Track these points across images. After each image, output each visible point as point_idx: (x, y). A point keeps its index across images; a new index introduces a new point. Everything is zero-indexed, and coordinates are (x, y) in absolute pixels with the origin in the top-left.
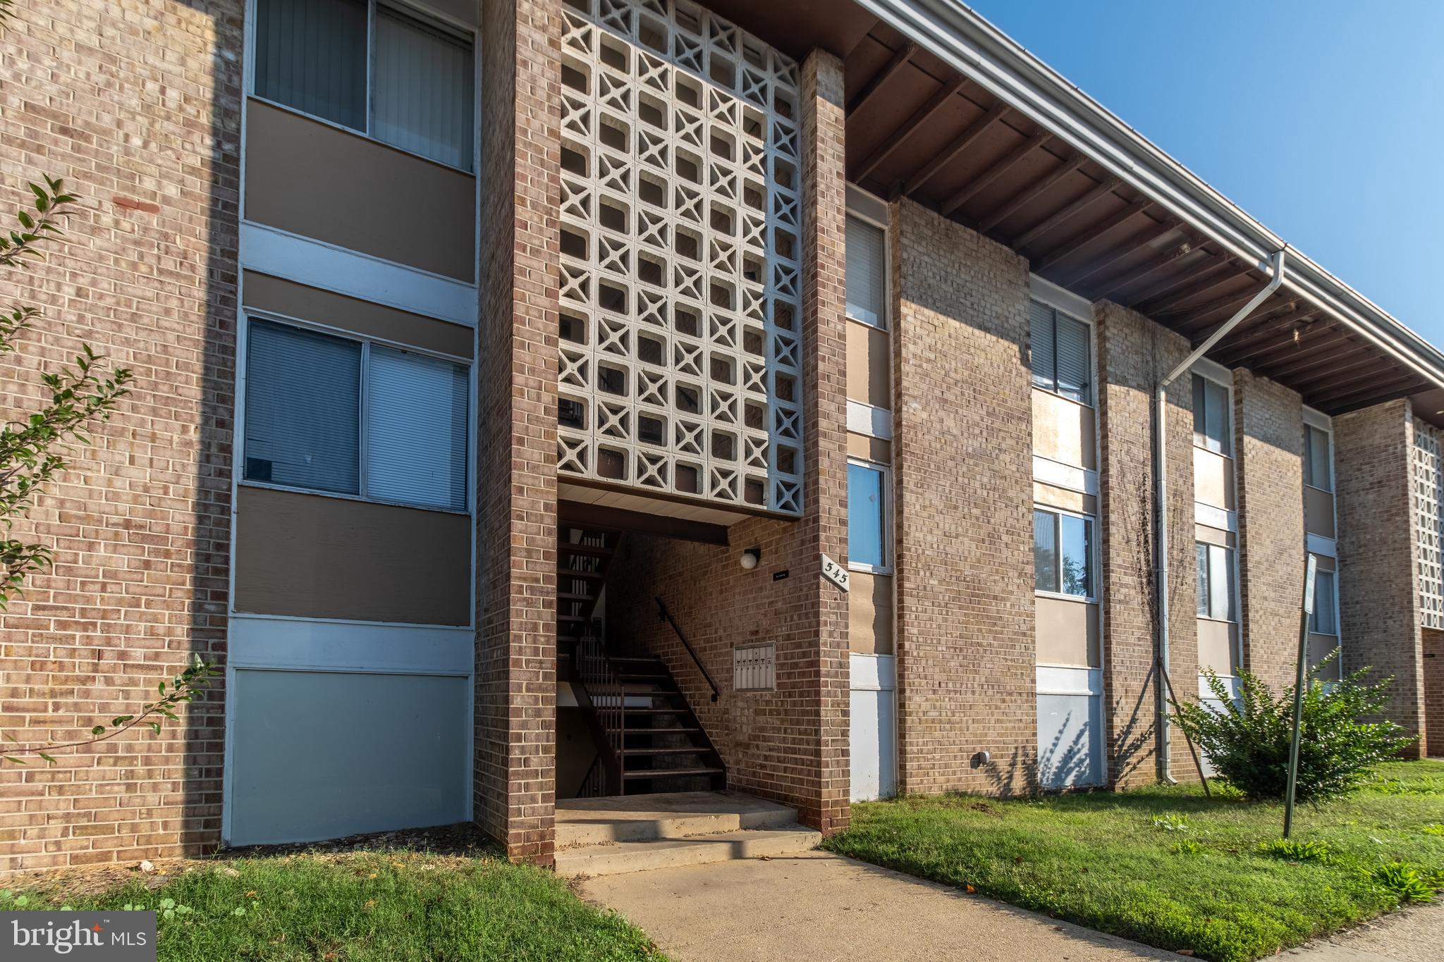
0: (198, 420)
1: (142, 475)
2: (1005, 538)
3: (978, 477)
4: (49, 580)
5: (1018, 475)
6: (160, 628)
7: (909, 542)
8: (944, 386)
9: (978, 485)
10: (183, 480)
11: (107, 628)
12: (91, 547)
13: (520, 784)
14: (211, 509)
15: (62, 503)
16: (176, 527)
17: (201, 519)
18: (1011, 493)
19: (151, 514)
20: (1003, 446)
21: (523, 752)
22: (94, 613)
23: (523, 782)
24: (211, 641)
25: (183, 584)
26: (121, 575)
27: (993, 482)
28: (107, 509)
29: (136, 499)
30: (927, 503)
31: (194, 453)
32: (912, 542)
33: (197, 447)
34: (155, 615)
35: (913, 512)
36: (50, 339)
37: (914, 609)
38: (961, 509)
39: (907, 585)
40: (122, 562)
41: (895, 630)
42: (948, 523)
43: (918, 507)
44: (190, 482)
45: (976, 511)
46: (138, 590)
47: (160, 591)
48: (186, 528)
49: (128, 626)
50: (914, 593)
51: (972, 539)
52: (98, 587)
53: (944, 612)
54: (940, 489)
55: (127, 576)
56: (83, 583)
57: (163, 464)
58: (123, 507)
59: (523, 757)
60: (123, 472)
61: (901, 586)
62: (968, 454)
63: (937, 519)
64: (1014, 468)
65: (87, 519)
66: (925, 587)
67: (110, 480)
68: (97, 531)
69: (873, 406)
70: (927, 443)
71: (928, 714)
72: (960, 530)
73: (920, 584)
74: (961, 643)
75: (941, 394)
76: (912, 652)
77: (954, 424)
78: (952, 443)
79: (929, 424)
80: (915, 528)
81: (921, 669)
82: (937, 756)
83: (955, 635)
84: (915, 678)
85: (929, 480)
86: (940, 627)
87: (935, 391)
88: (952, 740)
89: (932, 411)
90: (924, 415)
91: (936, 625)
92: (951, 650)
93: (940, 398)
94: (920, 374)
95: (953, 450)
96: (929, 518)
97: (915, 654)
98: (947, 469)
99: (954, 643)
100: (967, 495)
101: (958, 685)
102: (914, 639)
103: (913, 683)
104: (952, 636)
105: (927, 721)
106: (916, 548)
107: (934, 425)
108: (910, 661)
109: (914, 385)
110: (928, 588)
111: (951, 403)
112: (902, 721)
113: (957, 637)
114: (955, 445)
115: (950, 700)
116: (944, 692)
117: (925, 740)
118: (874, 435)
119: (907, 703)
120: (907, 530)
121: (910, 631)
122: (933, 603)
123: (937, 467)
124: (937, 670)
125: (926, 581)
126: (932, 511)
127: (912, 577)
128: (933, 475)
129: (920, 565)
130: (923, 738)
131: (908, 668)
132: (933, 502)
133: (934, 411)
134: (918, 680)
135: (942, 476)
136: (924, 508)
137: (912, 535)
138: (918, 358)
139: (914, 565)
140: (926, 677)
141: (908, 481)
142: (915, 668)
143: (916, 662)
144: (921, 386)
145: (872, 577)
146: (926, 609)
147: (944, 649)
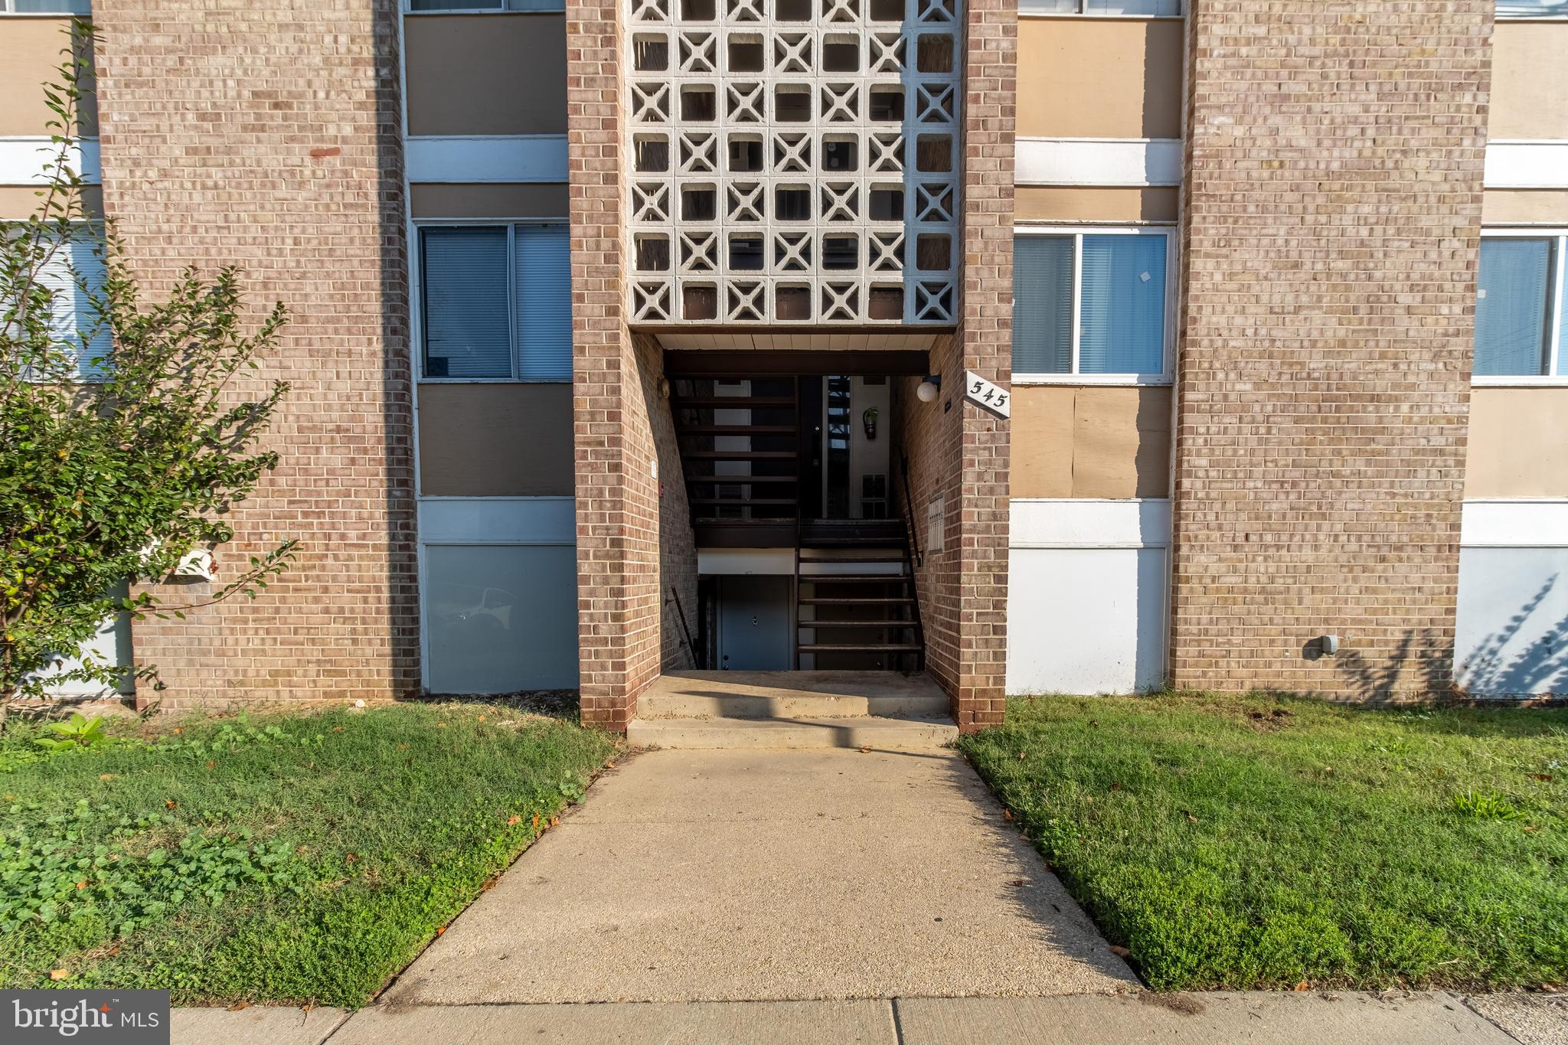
0: (379, 331)
1: (345, 386)
2: (1405, 299)
3: (1350, 208)
4: (295, 480)
5: (1446, 187)
6: (365, 513)
7: (1199, 331)
8: (1284, 73)
9: (1348, 220)
10: (372, 386)
11: (332, 515)
12: (317, 451)
13: (590, 651)
14: (393, 408)
15: (298, 417)
16: (370, 428)
17: (387, 417)
18: (1425, 222)
19: (352, 419)
20: (1414, 144)
21: (592, 620)
22: (323, 504)
23: (593, 649)
24: (399, 522)
25: (377, 475)
26: (338, 472)
27: (1383, 209)
28: (325, 419)
29: (342, 408)
30: (1238, 267)
31: (379, 362)
32: (1204, 332)
33: (380, 355)
34: (360, 502)
35: (1209, 286)
36: (282, 286)
37: (1202, 430)
38: (1308, 266)
39: (1189, 396)
40: (338, 460)
41: (1173, 463)
42: (1280, 293)
43: (1218, 277)
44: (378, 388)
45: (1340, 265)
46: (349, 483)
47: (362, 482)
48: (376, 427)
49: (345, 513)
50: (1205, 406)
51: (1330, 311)
52: (323, 483)
53: (1262, 430)
54: (1265, 241)
55: (341, 472)
56: (315, 480)
57: (358, 375)
58: (335, 415)
59: (592, 624)
60: (332, 387)
61: (1181, 399)
62: (1328, 174)
63: (1255, 290)
64: (1437, 176)
65: (313, 429)
66: (1226, 397)
67: (325, 394)
68: (320, 438)
69: (1148, 140)
70: (1244, 175)
71: (1222, 580)
72: (1304, 299)
73: (1216, 392)
74: (1295, 474)
75: (1276, 88)
76: (1196, 493)
77: (1301, 132)
78: (1296, 162)
79: (1248, 143)
80: (1210, 309)
81: (1211, 517)
82: (1236, 639)
83: (1283, 462)
84: (1200, 529)
85: (1244, 232)
86: (1252, 452)
87: (1264, 87)
88: (1266, 618)
89: (1255, 120)
90: (1239, 131)
91: (1246, 451)
92: (1274, 486)
93: (1275, 96)
94: (1234, 67)
95: (1297, 173)
96: (1239, 291)
97: (1200, 495)
98: (1283, 207)
99: (1280, 474)
100: (1323, 242)
101: (1285, 538)
102: (1201, 474)
103: (1196, 537)
104: (1276, 466)
105: (1218, 590)
106: (1211, 340)
107: (1258, 143)
108: (1191, 506)
109: (1222, 88)
110: (1232, 397)
111: (1298, 98)
112: (1176, 590)
113: (1287, 466)
114: (1302, 164)
115: (1266, 559)
116: (1255, 548)
117: (1214, 617)
118: (1147, 184)
119: (1182, 565)
120: (1194, 315)
121: (1192, 463)
122: (1241, 418)
123: (1260, 209)
124: (1243, 516)
125: (1229, 386)
126: (1247, 278)
127: (1201, 385)
128: (1252, 221)
129: (1217, 365)
130: (1210, 613)
131: (1187, 515)
132: (1249, 264)
133: (1260, 120)
134: (1206, 532)
135: (1270, 221)
136: (1231, 276)
137: (1204, 320)
138: (1231, 43)
139: (1206, 365)
140: (1220, 528)
141: (1201, 241)
142: (1199, 514)
143: (1202, 506)
144: (1235, 87)
145: (1137, 391)
146: (1226, 429)
147: (1260, 485)
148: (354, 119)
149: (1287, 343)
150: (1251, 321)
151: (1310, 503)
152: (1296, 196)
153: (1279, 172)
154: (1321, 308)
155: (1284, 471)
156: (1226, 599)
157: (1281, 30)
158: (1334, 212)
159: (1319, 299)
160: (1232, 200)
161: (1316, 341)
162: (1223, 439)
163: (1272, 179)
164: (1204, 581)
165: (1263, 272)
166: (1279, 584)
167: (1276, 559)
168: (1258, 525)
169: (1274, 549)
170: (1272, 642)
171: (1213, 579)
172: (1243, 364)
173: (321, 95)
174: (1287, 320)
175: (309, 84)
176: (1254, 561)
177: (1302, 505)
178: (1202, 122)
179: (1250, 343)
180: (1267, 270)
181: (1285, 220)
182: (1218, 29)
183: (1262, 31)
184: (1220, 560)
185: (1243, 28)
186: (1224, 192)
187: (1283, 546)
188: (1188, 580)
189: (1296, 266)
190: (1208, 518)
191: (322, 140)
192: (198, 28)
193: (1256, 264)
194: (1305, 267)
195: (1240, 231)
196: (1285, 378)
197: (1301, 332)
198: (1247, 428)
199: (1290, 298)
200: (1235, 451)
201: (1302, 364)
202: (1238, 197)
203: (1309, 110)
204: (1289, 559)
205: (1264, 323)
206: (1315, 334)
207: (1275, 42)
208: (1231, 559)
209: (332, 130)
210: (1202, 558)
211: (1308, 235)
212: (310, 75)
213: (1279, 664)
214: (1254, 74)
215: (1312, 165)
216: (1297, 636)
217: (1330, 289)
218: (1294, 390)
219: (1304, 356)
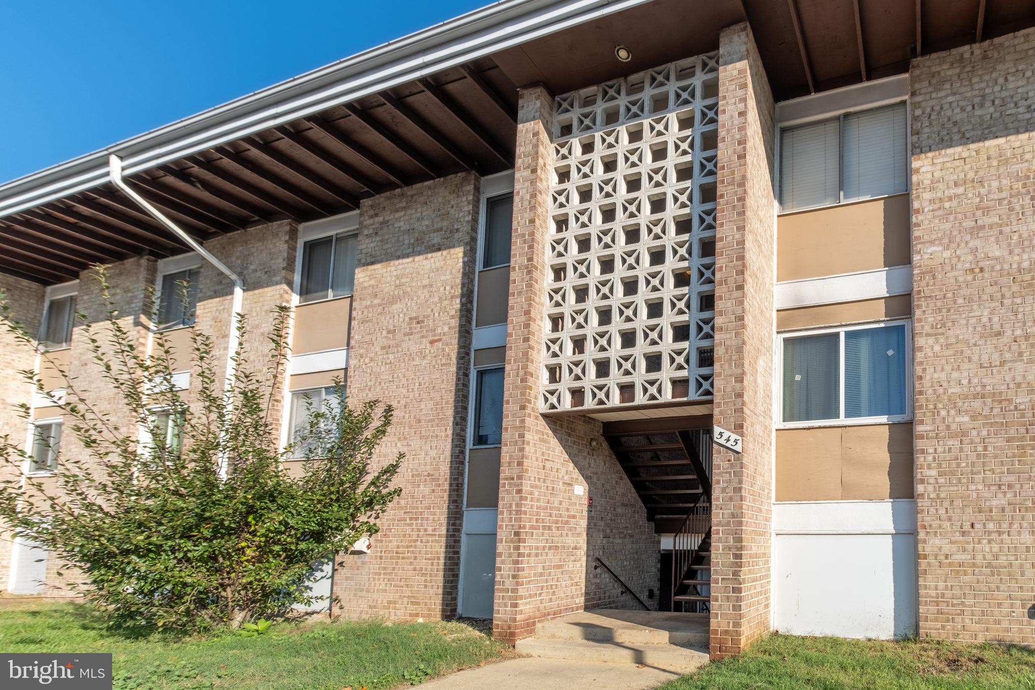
7: (924, 385)
14: (453, 463)
16: (442, 473)
24: (451, 522)
30: (953, 340)
32: (928, 384)
33: (450, 436)
34: (435, 512)
35: (930, 354)
40: (427, 490)
41: (915, 474)
44: (448, 453)
46: (431, 502)
48: (445, 473)
53: (980, 448)
54: (973, 321)
57: (439, 447)
66: (948, 427)
69: (887, 269)
70: (952, 280)
71: (954, 557)
72: (1008, 356)
73: (940, 425)
74: (1011, 478)
75: (974, 223)
76: (929, 495)
77: (996, 247)
78: (993, 267)
79: (954, 261)
80: (932, 370)
81: (942, 511)
82: (968, 602)
83: (999, 471)
84: (933, 520)
85: (955, 317)
86: (973, 464)
87: (964, 224)
88: (993, 586)
89: (959, 245)
90: (947, 254)
91: (967, 463)
92: (993, 488)
93: (973, 228)
94: (941, 216)
95: (994, 274)
96: (954, 355)
97: (932, 496)
98: (985, 297)
99: (997, 479)
100: (1020, 316)
101: (1005, 526)
102: (932, 481)
103: (930, 526)
104: (994, 473)
105: (950, 564)
106: (934, 390)
107: (962, 259)
108: (925, 504)
109: (932, 230)
110: (953, 427)
111: (991, 227)
112: (917, 564)
113: (1003, 473)
114: (998, 267)
115: (989, 542)
116: (980, 534)
117: (949, 584)
118: (888, 295)
119: (920, 546)
120: (920, 374)
121: (924, 474)
122: (961, 441)
123: (967, 300)
124: (969, 510)
125: (950, 420)
126: (960, 347)
127: (928, 420)
128: (961, 309)
129: (940, 406)
130: (946, 581)
131: (922, 510)
132: (961, 337)
133: (963, 245)
134: (938, 522)
135: (975, 307)
136: (948, 346)
137: (928, 377)
138: (937, 202)
139: (932, 407)
140: (950, 519)
141: (923, 327)
142: (932, 510)
143: (934, 504)
144: (942, 228)
145: (887, 427)
146: (950, 449)
147: (980, 487)
148: (449, 324)
149: (995, 387)
150: (966, 374)
151: (1025, 500)
152: (996, 288)
153: (980, 275)
154: (1021, 360)
155: (1000, 478)
156: (958, 571)
157: (974, 188)
158: (1028, 295)
159: (1021, 354)
160: (945, 297)
161: (1020, 383)
162: (948, 456)
163: (974, 280)
164: (938, 558)
165: (972, 341)
166: (1003, 560)
167: (998, 541)
168: (982, 517)
169: (996, 535)
170: (1000, 605)
171: (947, 557)
172: (960, 404)
173: (437, 315)
174: (994, 371)
175: (432, 310)
176: (979, 543)
177: (1018, 501)
178: (919, 252)
179: (965, 389)
180: (976, 339)
181: (987, 305)
182: (927, 196)
183: (960, 190)
184: (951, 542)
185: (946, 191)
186: (938, 293)
187: (1004, 532)
188: (925, 557)
189: (999, 334)
190: (940, 512)
191: (435, 335)
192: (392, 293)
193: (966, 337)
194: (1006, 334)
195: (952, 317)
196: (996, 411)
197: (1007, 378)
198: (967, 448)
199: (996, 356)
200: (958, 465)
201: (1010, 401)
202: (950, 295)
203: (1001, 232)
204: (1009, 542)
205: (976, 375)
206: (1019, 379)
207: (970, 195)
208: (961, 542)
209: (439, 330)
210: (937, 541)
211: (1007, 312)
212: (433, 306)
213: (1007, 622)
214: (955, 218)
215: (1006, 267)
216: (1022, 600)
217: (1030, 347)
218: (1004, 418)
219: (1011, 394)
